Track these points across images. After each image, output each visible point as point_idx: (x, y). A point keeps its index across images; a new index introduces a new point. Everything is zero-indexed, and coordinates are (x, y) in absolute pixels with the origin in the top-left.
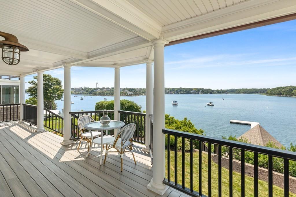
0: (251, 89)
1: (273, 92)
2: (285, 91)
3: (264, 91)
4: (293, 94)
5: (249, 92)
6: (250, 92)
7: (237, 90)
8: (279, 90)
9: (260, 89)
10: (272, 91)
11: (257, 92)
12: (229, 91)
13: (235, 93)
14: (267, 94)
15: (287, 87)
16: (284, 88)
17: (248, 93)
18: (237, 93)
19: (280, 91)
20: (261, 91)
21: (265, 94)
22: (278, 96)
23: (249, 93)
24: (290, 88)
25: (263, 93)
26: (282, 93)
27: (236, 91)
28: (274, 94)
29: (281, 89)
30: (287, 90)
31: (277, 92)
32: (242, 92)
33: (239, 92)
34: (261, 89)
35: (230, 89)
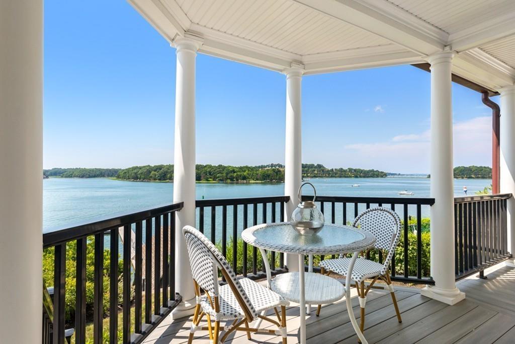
0: (93, 170)
1: (128, 175)
2: (142, 173)
3: (113, 174)
4: (151, 177)
5: (89, 175)
6: (91, 175)
7: (65, 171)
8: (135, 171)
9: (107, 170)
10: (125, 173)
11: (103, 174)
12: (48, 173)
13: (62, 177)
14: (118, 177)
15: (144, 167)
16: (140, 168)
17: (88, 176)
18: (66, 177)
19: (136, 173)
21: (115, 178)
22: (133, 181)
23: (90, 177)
24: (148, 168)
25: (112, 176)
26: (139, 176)
27: (65, 173)
28: (129, 179)
29: (138, 170)
30: (145, 171)
31: (133, 174)
32: (76, 175)
33: (72, 174)
34: (110, 170)
35: (51, 169)
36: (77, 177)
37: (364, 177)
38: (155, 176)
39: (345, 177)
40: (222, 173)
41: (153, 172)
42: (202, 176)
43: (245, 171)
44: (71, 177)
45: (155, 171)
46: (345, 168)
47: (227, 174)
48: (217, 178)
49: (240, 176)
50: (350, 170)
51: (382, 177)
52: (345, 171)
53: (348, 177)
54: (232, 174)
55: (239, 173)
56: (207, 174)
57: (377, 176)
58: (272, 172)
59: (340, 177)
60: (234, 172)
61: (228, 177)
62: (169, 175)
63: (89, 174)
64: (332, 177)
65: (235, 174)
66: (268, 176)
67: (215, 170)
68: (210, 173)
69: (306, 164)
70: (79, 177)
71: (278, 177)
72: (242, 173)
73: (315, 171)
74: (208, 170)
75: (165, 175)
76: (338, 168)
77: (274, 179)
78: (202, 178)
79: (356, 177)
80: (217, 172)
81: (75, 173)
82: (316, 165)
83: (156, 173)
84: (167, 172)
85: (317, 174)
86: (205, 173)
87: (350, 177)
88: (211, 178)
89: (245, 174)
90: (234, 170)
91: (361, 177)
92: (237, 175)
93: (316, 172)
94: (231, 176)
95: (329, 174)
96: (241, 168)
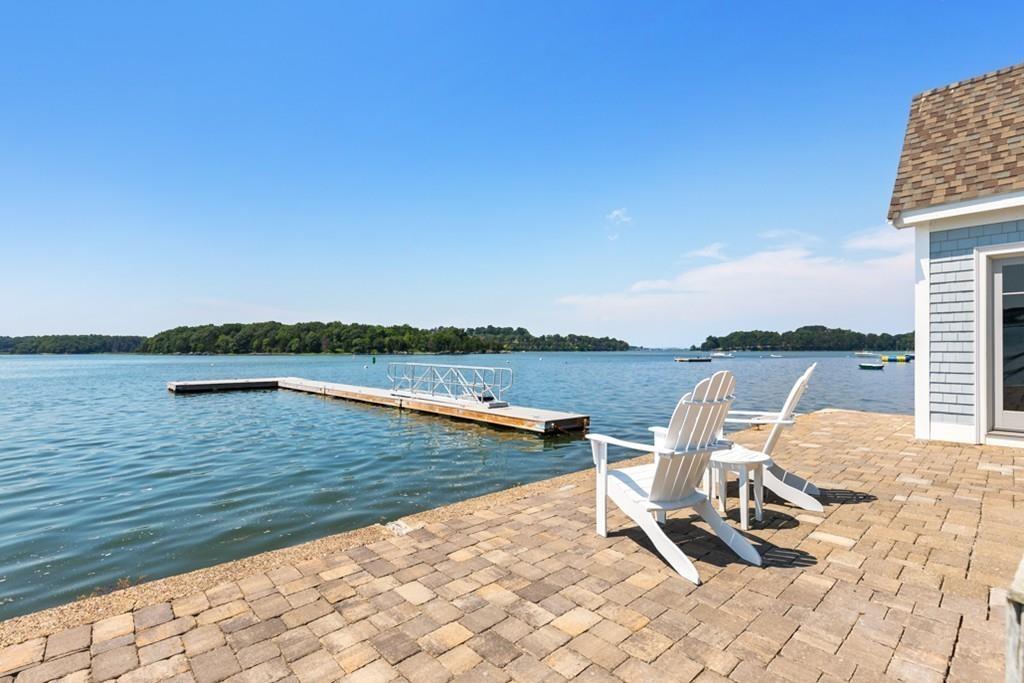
0: (85, 338)
2: (198, 340)
4: (218, 346)
5: (77, 348)
6: (80, 348)
8: (184, 335)
9: (117, 338)
11: (108, 346)
15: (201, 327)
16: (194, 330)
17: (73, 350)
19: (185, 340)
20: (120, 346)
23: (78, 351)
26: (192, 345)
29: (190, 333)
30: (206, 334)
31: (178, 342)
32: (47, 347)
33: (36, 347)
34: (124, 339)
36: (48, 351)
37: (594, 350)
38: (227, 344)
39: (565, 350)
40: (362, 338)
41: (222, 337)
42: (323, 342)
43: (403, 334)
44: (35, 353)
45: (227, 334)
46: (564, 335)
47: (372, 338)
48: (352, 347)
49: (397, 342)
50: (572, 337)
51: (621, 350)
52: (563, 340)
53: (568, 350)
54: (381, 339)
55: (394, 338)
56: (332, 340)
57: (615, 349)
58: (453, 336)
59: (557, 350)
60: (385, 336)
61: (374, 345)
62: (256, 343)
63: (76, 345)
64: (542, 350)
65: (387, 339)
66: (447, 342)
67: (349, 332)
68: (339, 337)
69: (500, 328)
70: (54, 352)
71: (464, 345)
72: (399, 338)
73: (514, 339)
74: (336, 331)
75: (249, 341)
76: (553, 334)
77: (458, 349)
78: (324, 347)
79: (582, 350)
80: (354, 334)
81: (43, 344)
82: (515, 329)
83: (228, 337)
84: (252, 336)
85: (518, 345)
86: (329, 336)
87: (573, 350)
88: (340, 347)
89: (405, 338)
90: (383, 332)
91: (589, 350)
92: (391, 340)
93: (516, 342)
94: (380, 343)
95: (538, 345)
96: (396, 328)
